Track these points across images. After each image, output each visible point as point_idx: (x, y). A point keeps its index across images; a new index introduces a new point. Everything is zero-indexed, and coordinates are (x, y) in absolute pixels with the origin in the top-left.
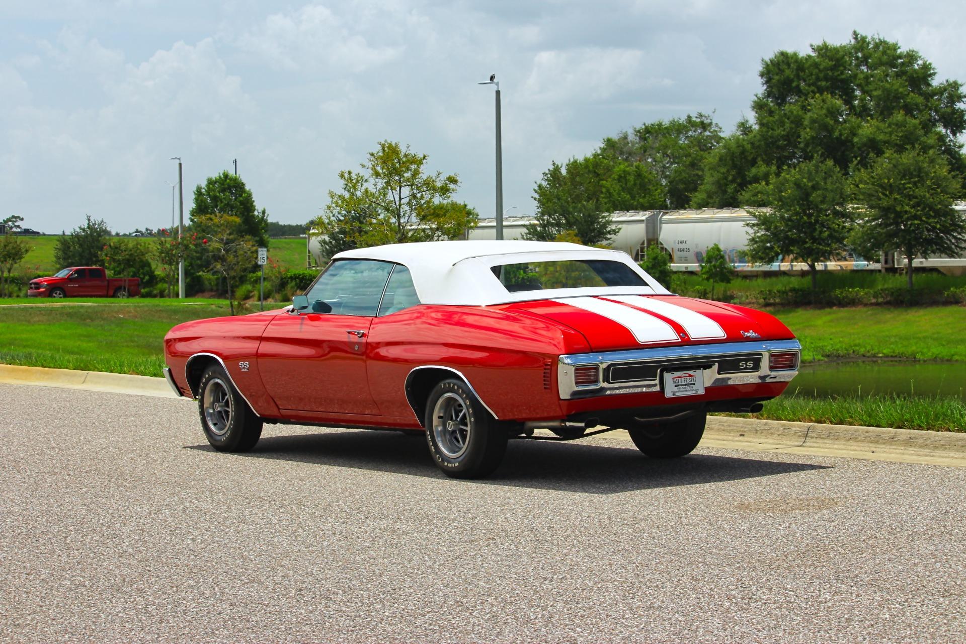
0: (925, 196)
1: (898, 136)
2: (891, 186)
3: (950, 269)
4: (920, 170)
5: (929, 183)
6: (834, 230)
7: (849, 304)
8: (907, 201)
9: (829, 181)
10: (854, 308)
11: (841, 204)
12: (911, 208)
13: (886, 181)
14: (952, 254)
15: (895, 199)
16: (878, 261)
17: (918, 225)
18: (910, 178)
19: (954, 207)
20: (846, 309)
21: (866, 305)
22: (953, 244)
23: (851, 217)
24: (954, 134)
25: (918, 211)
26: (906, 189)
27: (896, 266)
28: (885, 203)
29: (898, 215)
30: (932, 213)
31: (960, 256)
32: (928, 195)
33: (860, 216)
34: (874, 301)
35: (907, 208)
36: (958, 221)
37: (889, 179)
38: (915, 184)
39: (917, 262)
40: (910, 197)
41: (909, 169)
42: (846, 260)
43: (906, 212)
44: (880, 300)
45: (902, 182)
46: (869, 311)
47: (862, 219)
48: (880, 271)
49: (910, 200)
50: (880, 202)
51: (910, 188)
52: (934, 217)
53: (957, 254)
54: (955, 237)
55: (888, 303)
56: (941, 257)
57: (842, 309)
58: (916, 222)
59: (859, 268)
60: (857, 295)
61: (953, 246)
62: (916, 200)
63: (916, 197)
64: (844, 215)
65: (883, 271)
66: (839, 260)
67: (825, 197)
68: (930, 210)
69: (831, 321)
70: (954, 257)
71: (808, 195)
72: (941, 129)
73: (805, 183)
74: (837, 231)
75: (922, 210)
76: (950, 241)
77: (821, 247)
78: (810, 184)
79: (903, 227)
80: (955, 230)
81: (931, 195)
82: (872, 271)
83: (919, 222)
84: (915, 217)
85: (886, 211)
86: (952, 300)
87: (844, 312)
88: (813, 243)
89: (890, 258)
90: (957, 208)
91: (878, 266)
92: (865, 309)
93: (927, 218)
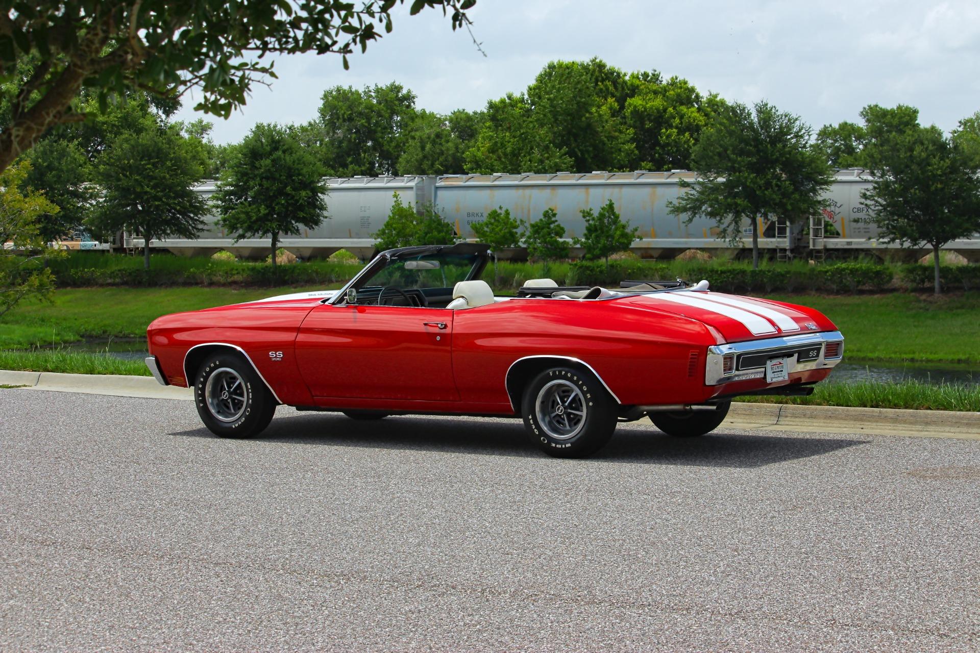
0: (164, 177)
1: (116, 117)
2: (130, 166)
3: (181, 250)
4: (159, 151)
5: (168, 163)
6: (69, 209)
7: (84, 284)
8: (146, 182)
9: (63, 162)
10: (90, 289)
11: (74, 184)
12: (151, 189)
13: (126, 162)
14: (190, 236)
15: (136, 180)
16: (106, 242)
17: (158, 205)
18: (149, 159)
19: (191, 188)
20: (81, 289)
21: (102, 285)
22: (190, 225)
23: (83, 197)
24: (168, 116)
25: (158, 192)
26: (146, 169)
27: (125, 246)
28: (124, 183)
29: (139, 196)
30: (172, 195)
31: (198, 237)
32: (168, 176)
33: (92, 196)
34: (109, 281)
35: (148, 189)
36: (195, 202)
37: (129, 160)
38: (154, 165)
39: (155, 243)
40: (152, 178)
41: (148, 150)
42: (72, 239)
43: (146, 193)
44: (117, 280)
45: (142, 163)
46: (108, 291)
47: (95, 199)
48: (108, 251)
49: (150, 181)
50: (119, 183)
51: (150, 169)
52: (175, 198)
53: (194, 235)
54: (192, 219)
55: (125, 283)
56: (180, 238)
57: (77, 289)
58: (157, 203)
59: (87, 248)
60: (92, 275)
61: (190, 227)
62: (156, 181)
63: (155, 178)
64: (75, 194)
65: (111, 251)
66: (65, 240)
67: (59, 177)
68: (170, 191)
69: (70, 301)
70: (192, 238)
71: (42, 175)
72: (153, 109)
73: (40, 163)
74: (71, 212)
75: (162, 191)
76: (188, 222)
77: (56, 227)
78: (45, 164)
79: (140, 208)
80: (191, 212)
81: (171, 176)
82: (103, 251)
83: (159, 203)
84: (156, 198)
85: (125, 192)
86: (193, 281)
87: (81, 293)
88: (47, 223)
89: (118, 238)
90: (195, 189)
91: (106, 246)
92: (101, 290)
93: (167, 199)
